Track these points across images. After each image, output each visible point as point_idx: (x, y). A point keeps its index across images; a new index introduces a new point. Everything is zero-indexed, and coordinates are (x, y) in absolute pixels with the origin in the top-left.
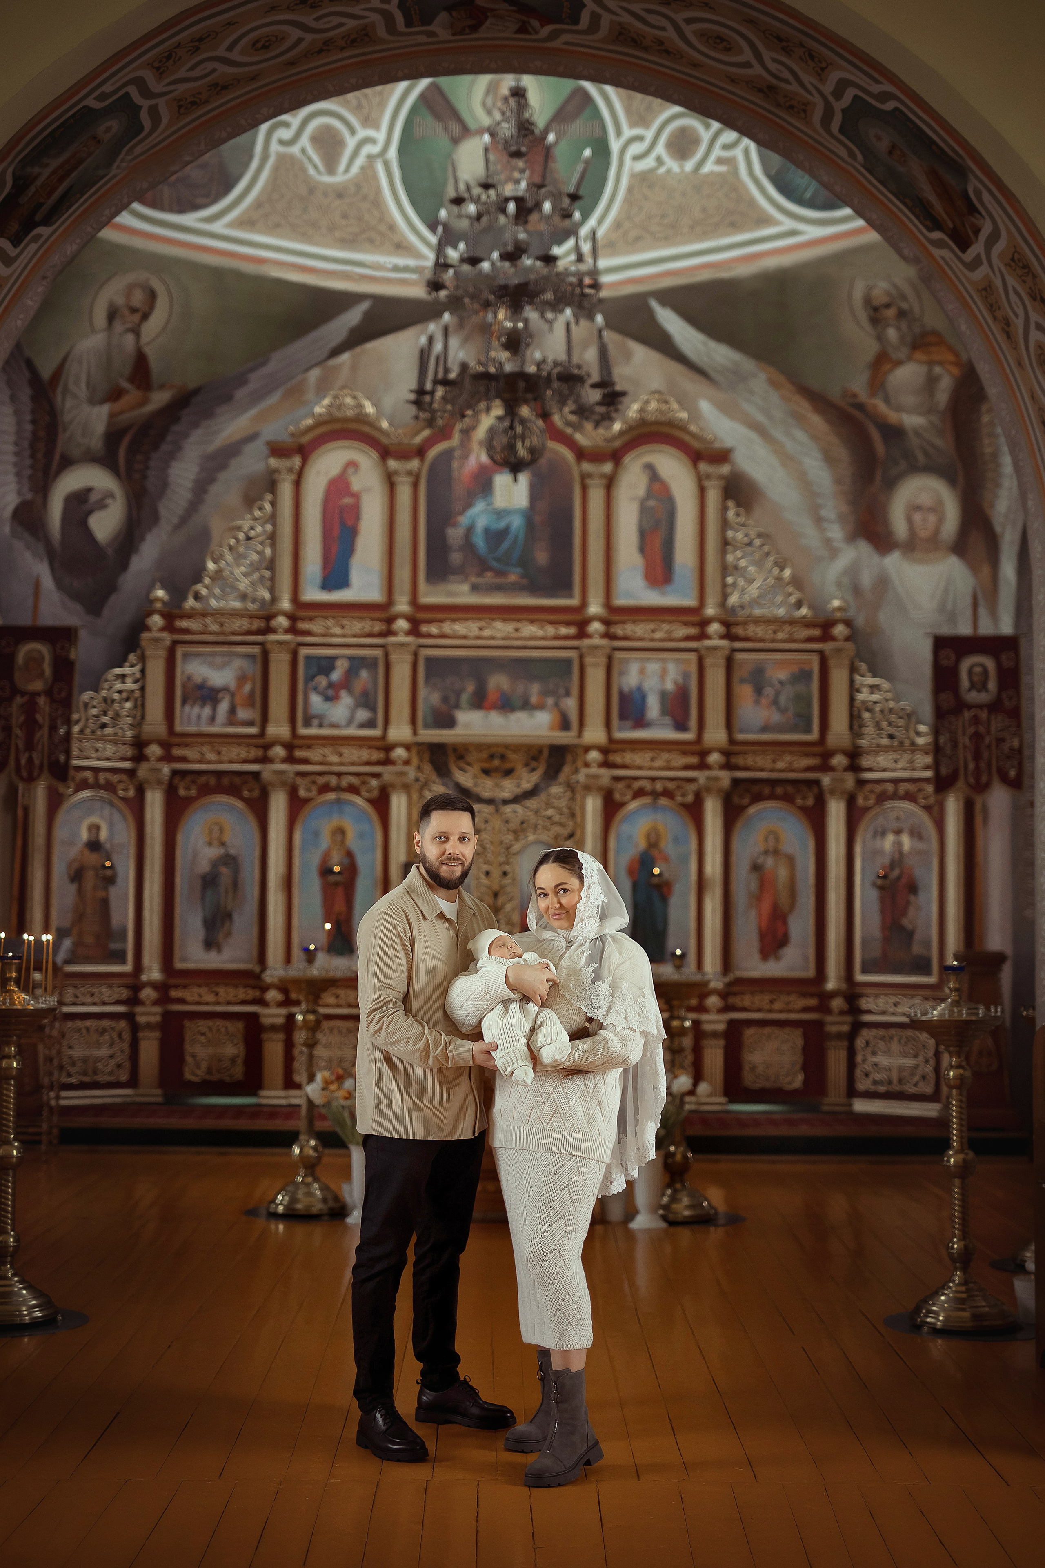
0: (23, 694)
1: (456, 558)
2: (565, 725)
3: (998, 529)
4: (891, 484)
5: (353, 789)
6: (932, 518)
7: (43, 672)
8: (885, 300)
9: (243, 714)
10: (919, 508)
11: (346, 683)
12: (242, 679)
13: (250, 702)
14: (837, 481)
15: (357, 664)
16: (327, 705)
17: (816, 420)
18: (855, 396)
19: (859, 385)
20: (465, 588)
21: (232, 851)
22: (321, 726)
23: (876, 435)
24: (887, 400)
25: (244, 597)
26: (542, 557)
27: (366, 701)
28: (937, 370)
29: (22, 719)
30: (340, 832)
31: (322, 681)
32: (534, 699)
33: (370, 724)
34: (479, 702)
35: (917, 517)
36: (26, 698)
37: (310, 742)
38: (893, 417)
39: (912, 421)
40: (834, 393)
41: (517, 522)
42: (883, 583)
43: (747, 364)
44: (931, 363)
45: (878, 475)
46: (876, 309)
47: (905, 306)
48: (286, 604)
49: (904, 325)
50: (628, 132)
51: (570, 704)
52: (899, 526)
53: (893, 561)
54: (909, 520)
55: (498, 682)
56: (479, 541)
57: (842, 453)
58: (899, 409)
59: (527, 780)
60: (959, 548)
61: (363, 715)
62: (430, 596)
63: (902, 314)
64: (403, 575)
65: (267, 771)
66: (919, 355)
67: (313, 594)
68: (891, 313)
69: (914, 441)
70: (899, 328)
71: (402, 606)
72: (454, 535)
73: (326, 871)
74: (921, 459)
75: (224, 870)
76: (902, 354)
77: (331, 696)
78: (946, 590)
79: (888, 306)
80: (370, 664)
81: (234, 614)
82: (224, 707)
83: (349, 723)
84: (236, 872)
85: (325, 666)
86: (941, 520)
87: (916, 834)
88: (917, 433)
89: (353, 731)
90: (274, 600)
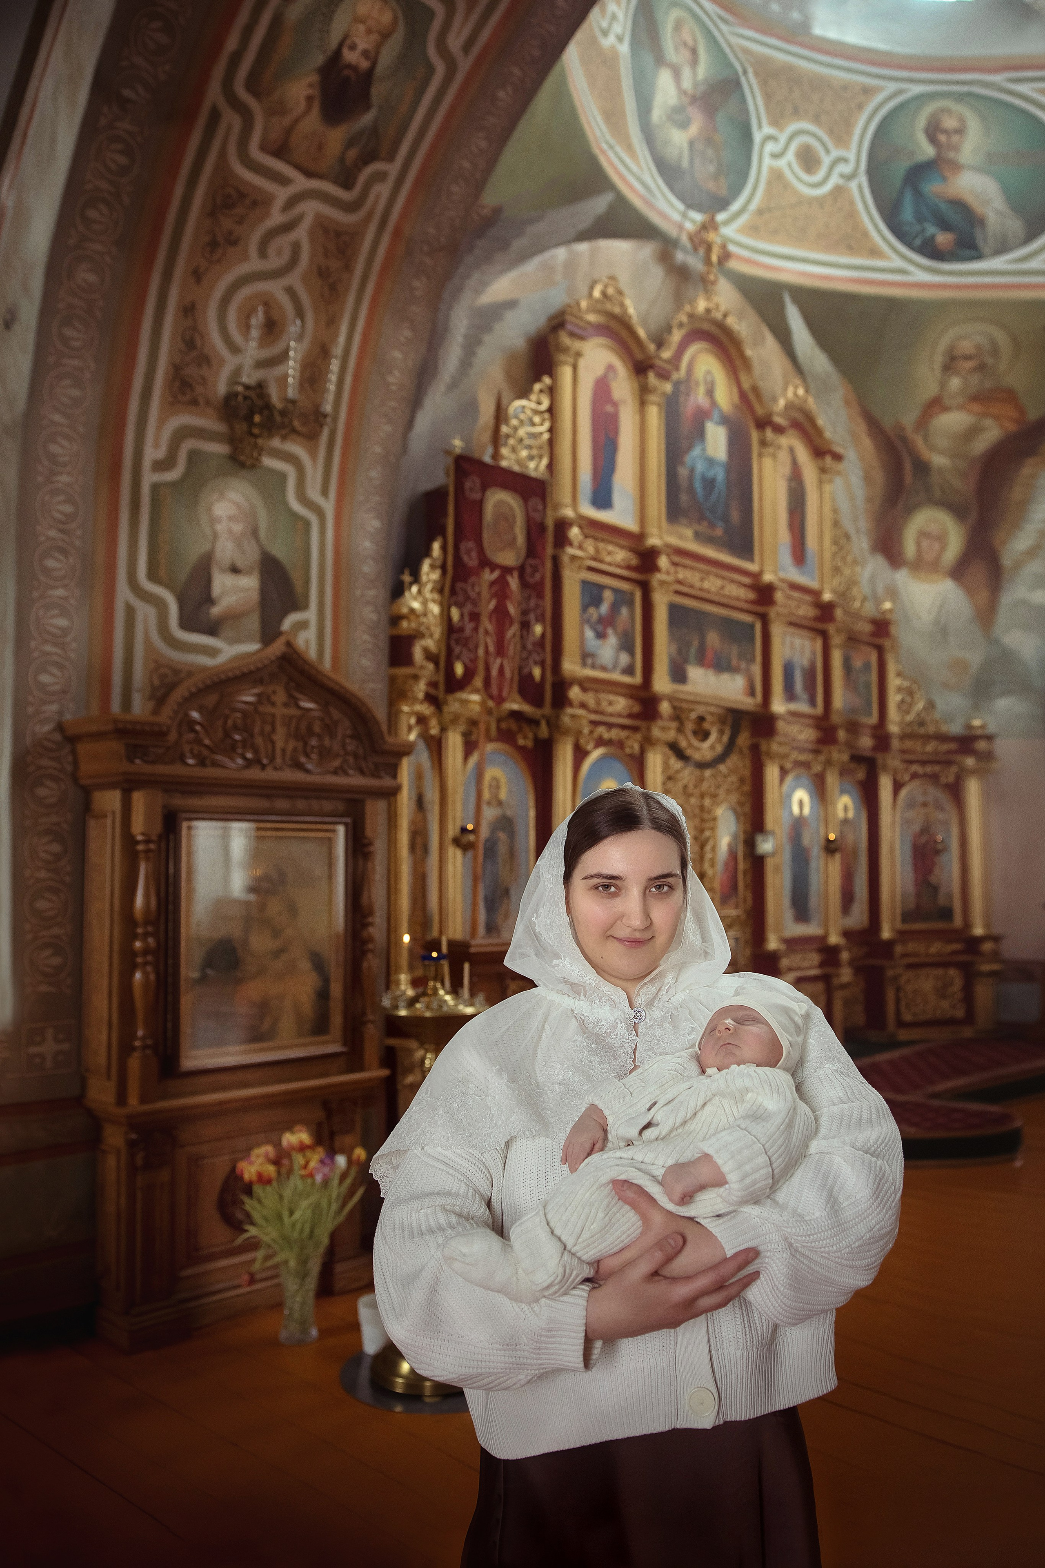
0: (493, 567)
1: (684, 499)
2: (752, 690)
4: (909, 511)
6: (937, 546)
7: (514, 539)
8: (970, 351)
10: (928, 535)
11: (611, 619)
14: (869, 500)
15: (619, 598)
16: (597, 643)
17: (867, 442)
18: (904, 428)
19: (909, 420)
20: (689, 533)
21: (509, 813)
22: (593, 667)
23: (908, 467)
24: (926, 439)
27: (626, 643)
28: (987, 422)
29: (492, 605)
31: (593, 613)
32: (734, 662)
33: (629, 669)
34: (702, 658)
35: (925, 543)
36: (496, 574)
38: (926, 454)
39: (939, 460)
40: (888, 423)
41: (720, 475)
43: (835, 378)
44: (983, 415)
45: (902, 501)
46: (955, 358)
47: (991, 360)
49: (975, 378)
50: (767, 130)
51: (755, 670)
52: (910, 548)
53: (902, 577)
54: (918, 544)
55: (713, 640)
56: (698, 485)
57: (879, 477)
58: (933, 448)
59: (718, 744)
60: (958, 572)
61: (624, 659)
63: (981, 367)
68: (968, 364)
69: (936, 478)
70: (966, 380)
74: (938, 493)
75: (502, 836)
76: (956, 402)
77: (600, 631)
78: (941, 608)
80: (629, 601)
83: (615, 667)
84: (512, 835)
86: (945, 548)
88: (941, 471)
89: (616, 676)
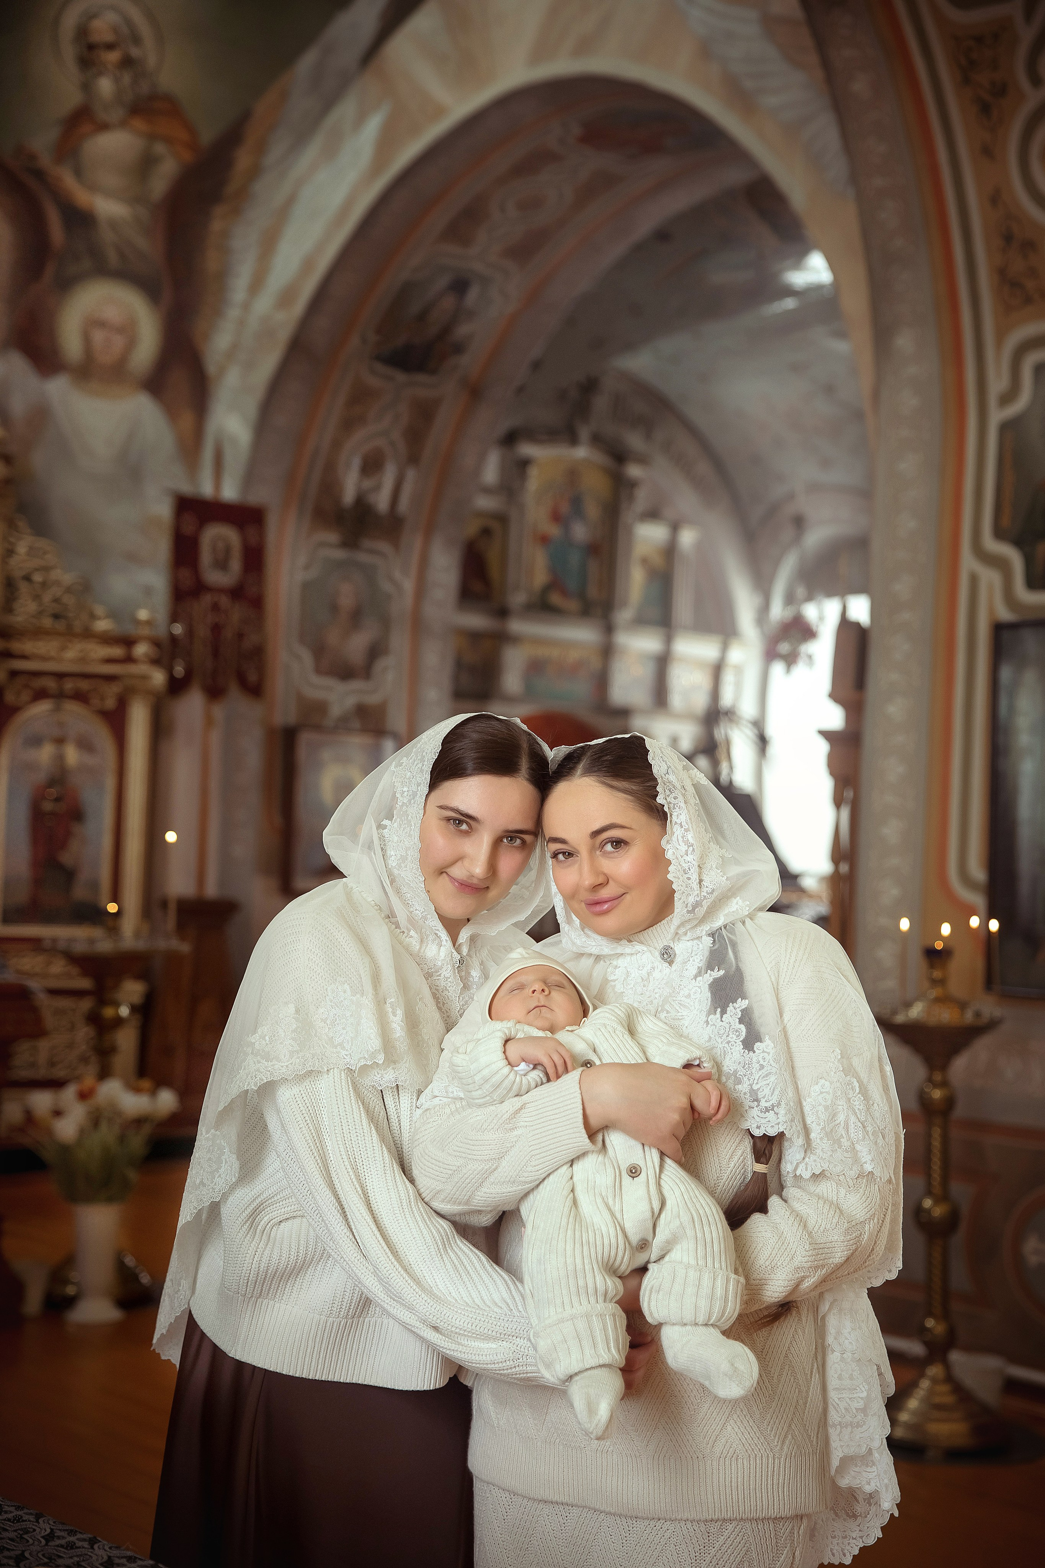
3: (211, 368)
4: (65, 285)
6: (119, 340)
8: (109, 37)
10: (101, 324)
18: (32, 157)
19: (42, 142)
23: (53, 216)
28: (160, 148)
38: (82, 197)
39: (106, 208)
44: (152, 137)
45: (50, 271)
46: (91, 47)
47: (135, 52)
49: (127, 79)
52: (71, 343)
53: (58, 387)
54: (86, 338)
58: (93, 188)
63: (127, 62)
66: (139, 124)
68: (113, 57)
69: (107, 236)
70: (117, 80)
76: (116, 115)
78: (128, 439)
79: (110, 47)
86: (131, 343)
87: (85, 745)
88: (113, 224)
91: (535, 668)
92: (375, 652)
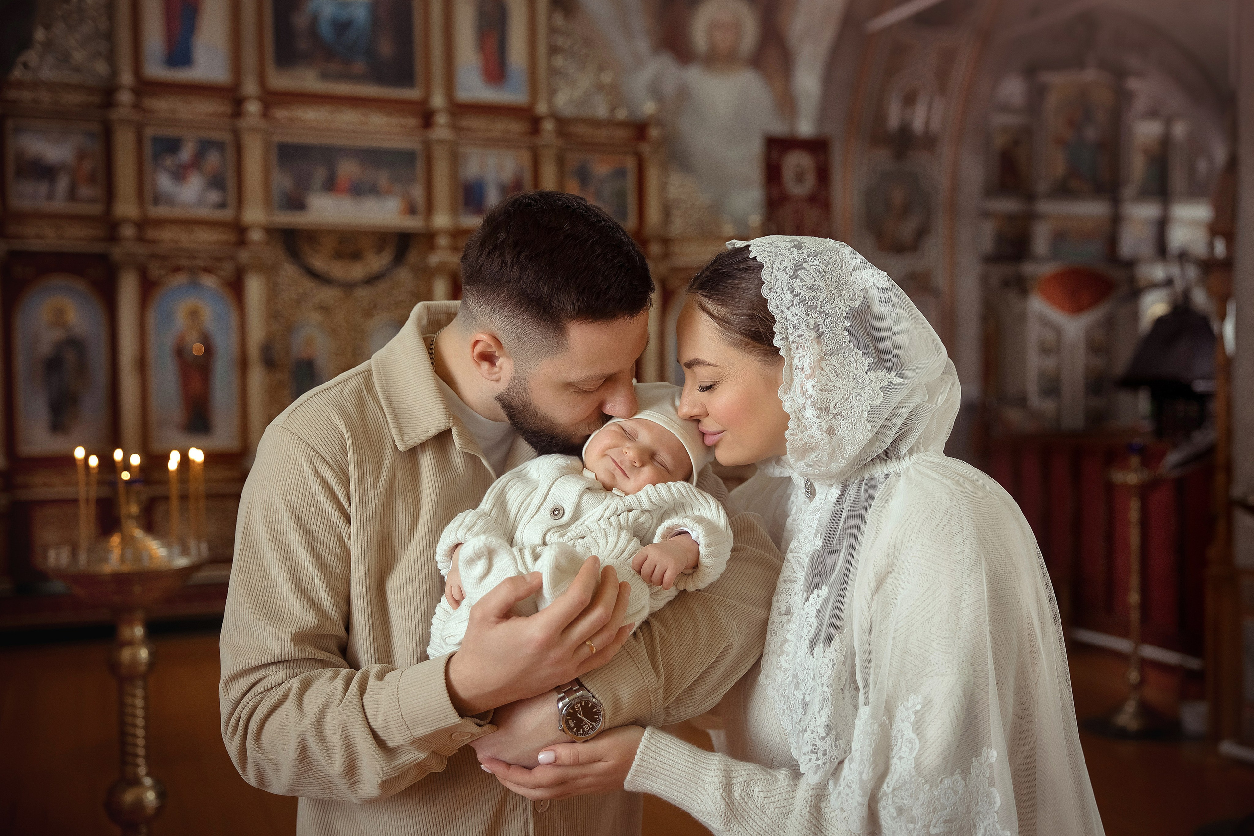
1: (303, 44)
2: (411, 210)
5: (207, 270)
6: (731, 35)
9: (85, 191)
10: (719, 26)
11: (196, 163)
12: (81, 156)
13: (92, 179)
15: (205, 146)
16: (176, 185)
20: (314, 75)
21: (76, 335)
22: (171, 206)
25: (77, 69)
26: (386, 48)
27: (216, 182)
30: (194, 314)
31: (169, 162)
32: (382, 186)
33: (222, 205)
34: (330, 186)
35: (717, 33)
37: (160, 223)
41: (361, 15)
42: (684, 94)
48: (127, 78)
51: (417, 192)
52: (701, 42)
54: (710, 36)
55: (348, 169)
56: (325, 31)
59: (376, 262)
61: (214, 196)
62: (280, 81)
64: (250, 57)
65: (117, 252)
67: (156, 70)
71: (250, 87)
72: (300, 21)
73: (180, 352)
75: (69, 354)
77: (180, 174)
80: (220, 146)
81: (68, 87)
82: (62, 184)
83: (201, 204)
84: (82, 355)
85: (172, 146)
86: (740, 35)
89: (205, 212)
90: (114, 73)
91: (1059, 238)
92: (922, 233)
